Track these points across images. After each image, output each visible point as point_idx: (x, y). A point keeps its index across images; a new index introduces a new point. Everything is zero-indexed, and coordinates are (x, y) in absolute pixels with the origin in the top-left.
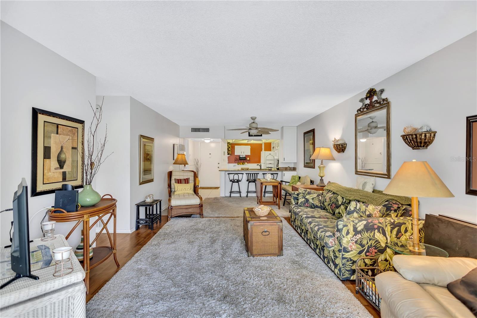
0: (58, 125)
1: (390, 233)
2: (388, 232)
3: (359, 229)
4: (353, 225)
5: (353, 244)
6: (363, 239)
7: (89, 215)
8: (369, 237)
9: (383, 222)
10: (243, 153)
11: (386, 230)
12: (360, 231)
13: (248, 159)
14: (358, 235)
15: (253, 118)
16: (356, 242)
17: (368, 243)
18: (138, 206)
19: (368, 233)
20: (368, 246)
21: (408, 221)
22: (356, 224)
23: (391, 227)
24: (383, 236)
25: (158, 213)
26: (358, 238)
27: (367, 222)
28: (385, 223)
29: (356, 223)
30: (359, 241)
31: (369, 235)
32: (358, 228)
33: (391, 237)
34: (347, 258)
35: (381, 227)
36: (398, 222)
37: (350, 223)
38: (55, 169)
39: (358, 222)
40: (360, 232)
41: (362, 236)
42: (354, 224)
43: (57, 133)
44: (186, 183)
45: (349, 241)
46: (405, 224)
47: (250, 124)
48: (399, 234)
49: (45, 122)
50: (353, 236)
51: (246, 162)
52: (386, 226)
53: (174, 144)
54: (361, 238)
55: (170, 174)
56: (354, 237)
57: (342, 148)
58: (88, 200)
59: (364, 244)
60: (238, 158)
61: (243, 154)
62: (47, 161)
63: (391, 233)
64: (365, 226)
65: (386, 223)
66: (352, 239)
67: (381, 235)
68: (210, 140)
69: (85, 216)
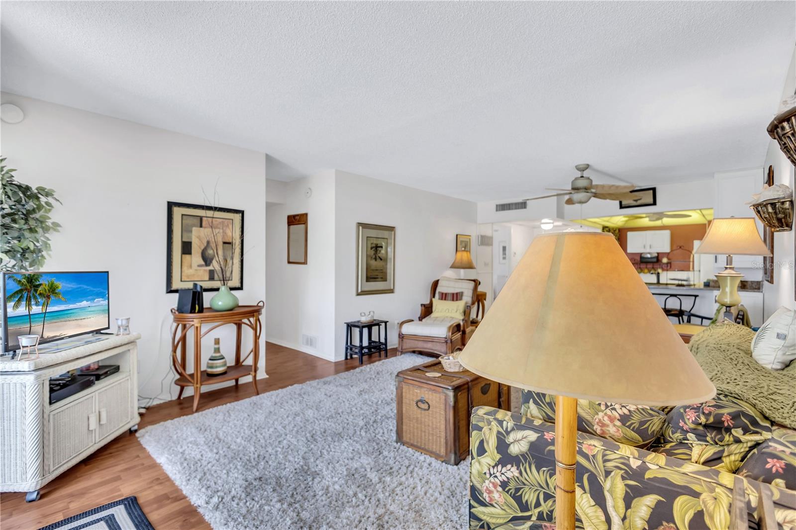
0: (201, 218)
1: (621, 504)
2: (614, 499)
3: (514, 450)
4: (499, 432)
5: (495, 486)
6: (525, 484)
7: (200, 320)
8: (544, 486)
9: (594, 456)
10: (648, 247)
11: (607, 485)
12: (517, 456)
13: (665, 260)
14: (509, 466)
15: (581, 166)
16: (504, 485)
17: (538, 504)
18: (350, 326)
19: (541, 473)
20: (539, 512)
21: (712, 490)
22: (508, 433)
23: (626, 485)
24: (593, 503)
25: (383, 340)
26: (509, 475)
27: (538, 437)
28: (605, 461)
29: (507, 428)
30: (512, 485)
31: (543, 478)
32: (512, 446)
33: (627, 521)
34: (481, 520)
35: (587, 470)
36: (660, 476)
37: (489, 423)
38: (199, 266)
39: (513, 429)
40: (515, 461)
41: (521, 473)
42: (501, 430)
43: (201, 226)
44: (453, 300)
45: (485, 473)
46: (696, 495)
47: (573, 182)
48: (665, 523)
49: (182, 215)
50: (496, 465)
51: (660, 268)
52: (608, 473)
53: (457, 235)
54: (517, 477)
55: (435, 284)
56: (500, 467)
57: (776, 213)
58: (220, 303)
59: (527, 501)
60: (638, 258)
61: (648, 250)
62: (187, 257)
63: (628, 506)
64: (533, 446)
65: (609, 464)
66: (492, 473)
67: (585, 496)
68: (553, 223)
69: (194, 320)
